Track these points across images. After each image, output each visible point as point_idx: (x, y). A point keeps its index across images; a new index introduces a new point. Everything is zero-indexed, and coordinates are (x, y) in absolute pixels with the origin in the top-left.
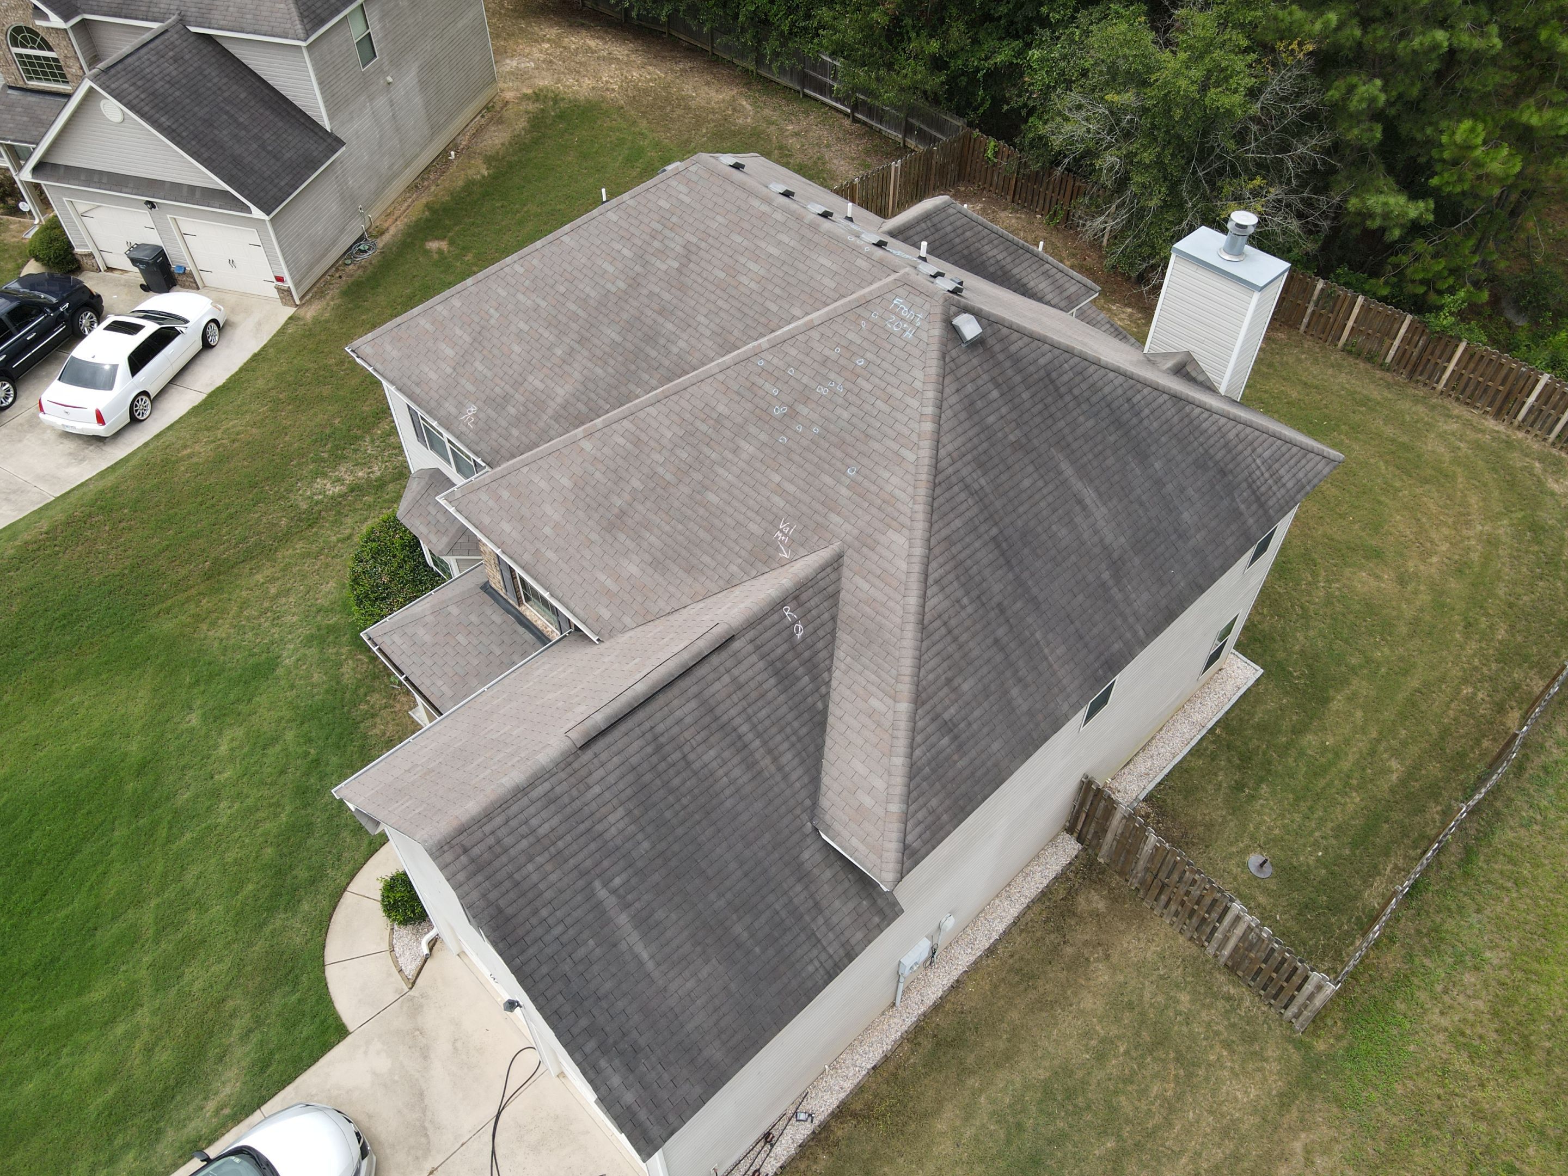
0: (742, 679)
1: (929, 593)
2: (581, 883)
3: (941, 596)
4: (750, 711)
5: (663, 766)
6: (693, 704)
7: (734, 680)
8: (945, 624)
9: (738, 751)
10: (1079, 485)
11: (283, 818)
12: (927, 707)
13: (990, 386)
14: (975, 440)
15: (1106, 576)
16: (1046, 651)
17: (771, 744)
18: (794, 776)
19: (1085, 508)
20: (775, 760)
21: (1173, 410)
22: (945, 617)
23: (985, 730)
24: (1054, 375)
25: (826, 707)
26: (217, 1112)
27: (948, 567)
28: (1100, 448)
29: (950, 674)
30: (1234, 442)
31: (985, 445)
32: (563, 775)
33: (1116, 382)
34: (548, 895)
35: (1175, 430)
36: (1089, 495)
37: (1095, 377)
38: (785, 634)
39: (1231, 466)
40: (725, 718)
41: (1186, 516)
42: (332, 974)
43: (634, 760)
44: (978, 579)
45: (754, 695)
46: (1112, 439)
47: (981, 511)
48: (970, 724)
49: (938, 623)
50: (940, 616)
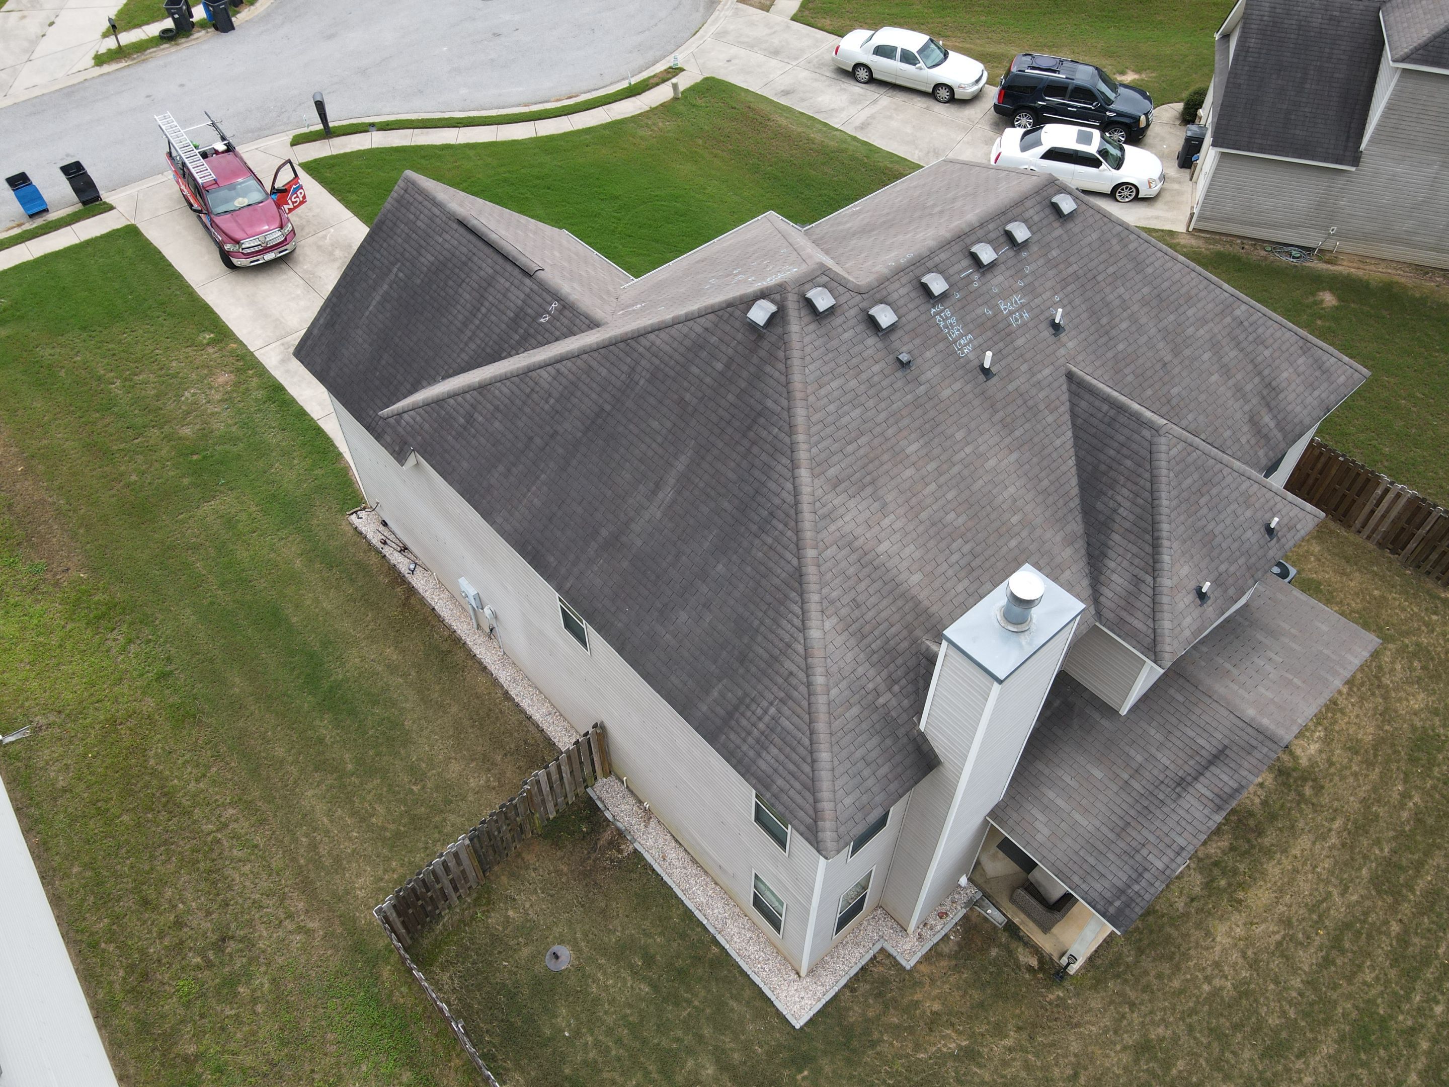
0: (510, 295)
1: (549, 368)
2: (398, 256)
3: (550, 379)
4: (493, 309)
5: (457, 270)
6: (490, 271)
7: (508, 290)
8: (533, 390)
9: (471, 313)
10: (672, 481)
12: (480, 398)
13: (725, 359)
14: (672, 363)
15: (604, 532)
16: (534, 488)
17: (478, 332)
18: (463, 355)
19: (654, 493)
20: (470, 338)
21: (784, 575)
22: (537, 389)
23: (473, 452)
24: (762, 420)
27: (571, 376)
28: (713, 493)
29: (502, 407)
30: (782, 670)
31: (672, 373)
32: (444, 218)
33: (784, 494)
34: (392, 242)
35: (764, 582)
36: (667, 494)
37: (779, 468)
38: (541, 310)
39: (753, 669)
40: (486, 295)
41: (683, 616)
43: (457, 253)
44: (569, 406)
45: (502, 307)
46: (726, 505)
47: (619, 390)
48: (474, 437)
49: (531, 383)
50: (536, 383)
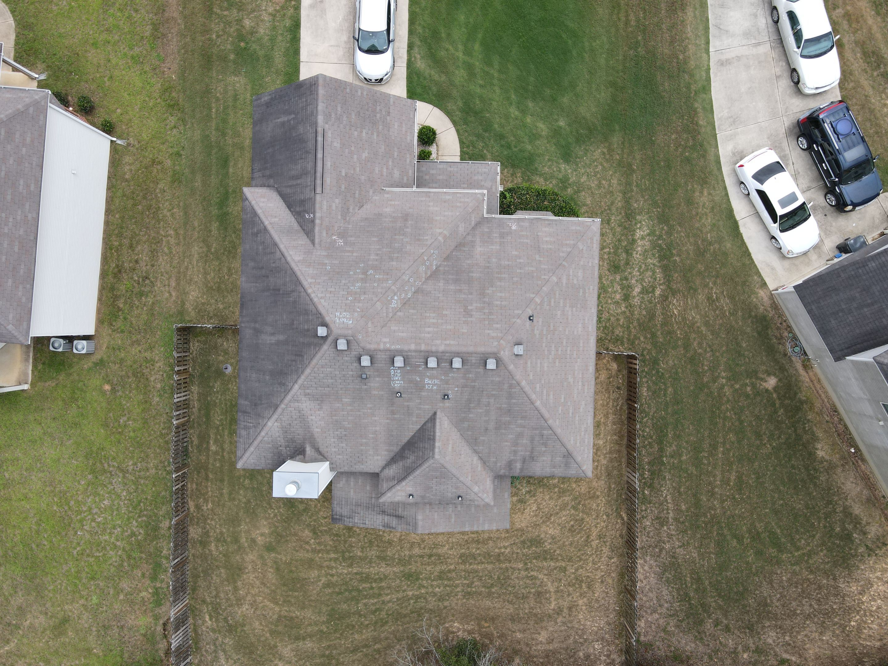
0: (307, 189)
2: (297, 112)
3: (278, 257)
4: (301, 186)
5: (304, 151)
6: (309, 170)
7: (308, 186)
9: (296, 176)
10: (277, 338)
11: (496, 126)
12: (263, 231)
13: (307, 327)
14: (300, 306)
17: (293, 187)
18: (285, 189)
19: (272, 334)
20: (290, 186)
21: (275, 401)
22: (274, 254)
24: (301, 358)
25: (290, 211)
26: (415, 57)
27: (282, 266)
28: (280, 358)
29: (265, 244)
30: (259, 420)
31: (298, 309)
32: (314, 121)
33: (289, 384)
35: (271, 396)
36: (273, 340)
37: (294, 376)
38: (308, 211)
39: (255, 411)
40: (303, 177)
42: (430, 107)
43: (308, 143)
44: (276, 274)
45: (303, 190)
46: (280, 365)
47: (286, 291)
49: (274, 250)
